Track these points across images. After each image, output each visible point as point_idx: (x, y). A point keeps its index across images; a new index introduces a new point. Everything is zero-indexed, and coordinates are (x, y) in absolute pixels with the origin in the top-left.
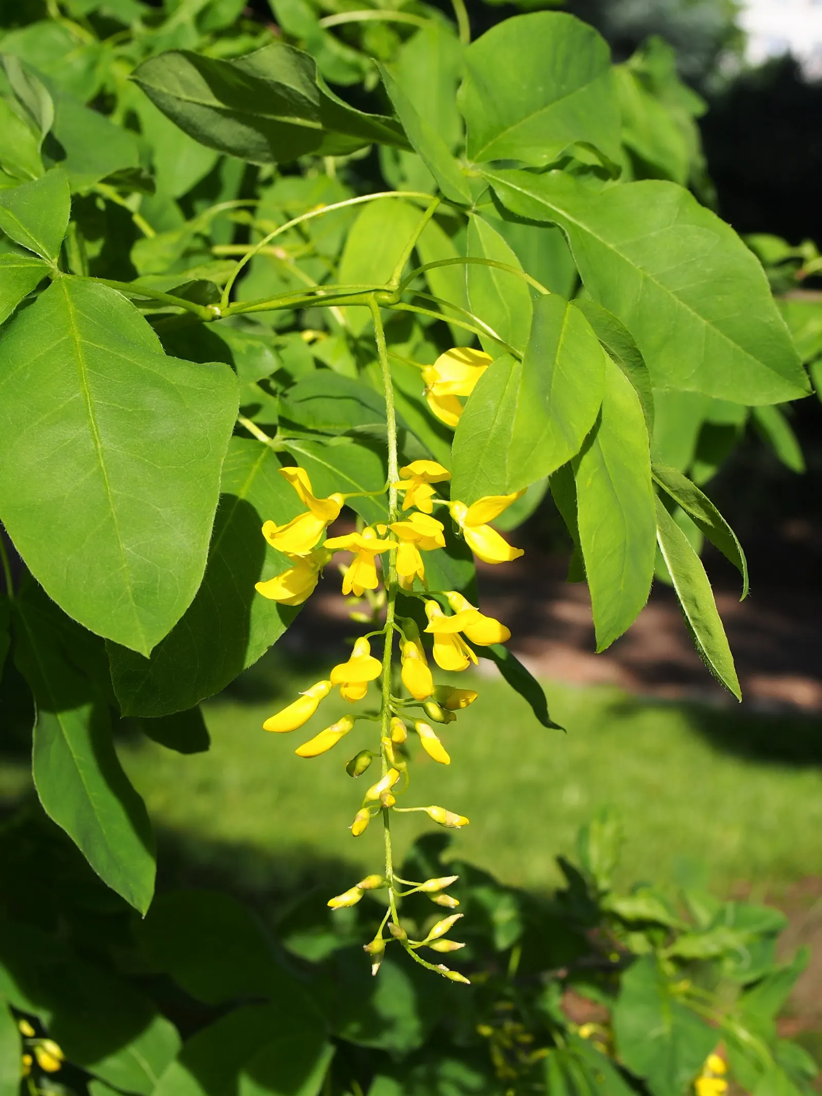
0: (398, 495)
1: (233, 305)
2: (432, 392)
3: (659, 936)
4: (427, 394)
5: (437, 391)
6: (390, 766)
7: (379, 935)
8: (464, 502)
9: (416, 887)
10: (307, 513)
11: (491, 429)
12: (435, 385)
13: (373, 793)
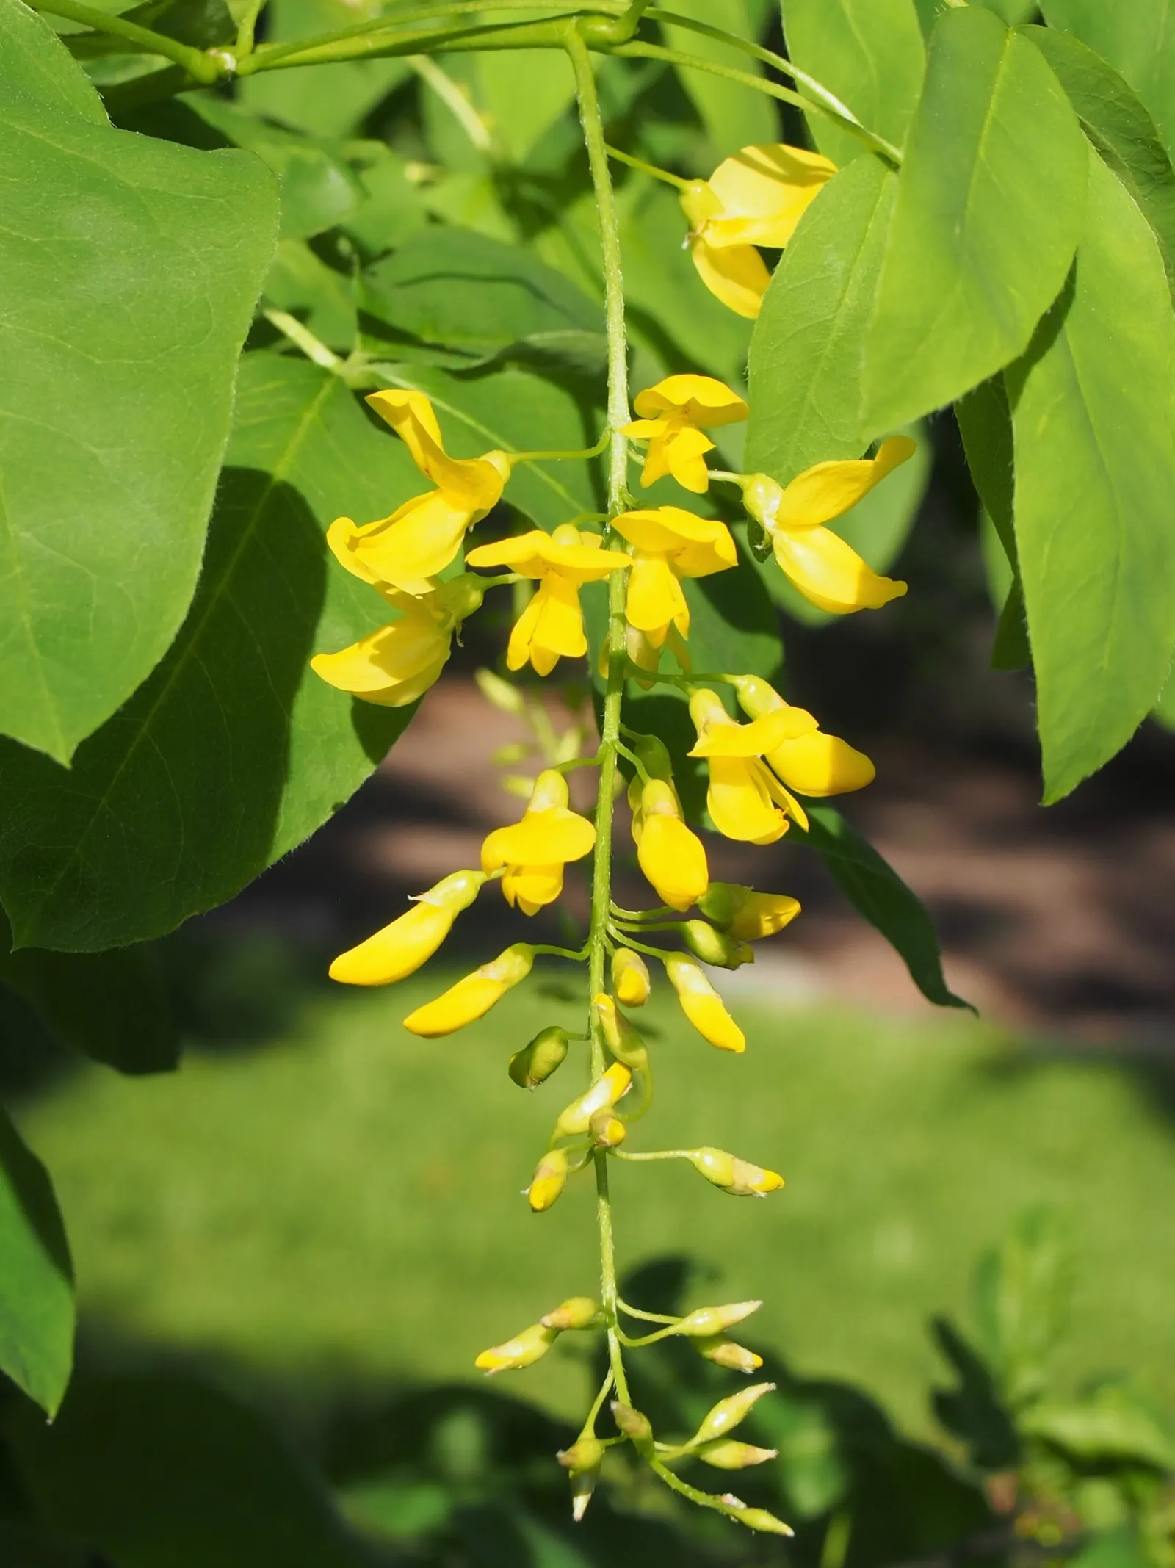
0: (629, 459)
1: (262, 49)
2: (704, 241)
3: (1144, 1488)
4: (692, 246)
5: (714, 238)
6: (610, 1059)
7: (588, 1432)
8: (777, 479)
9: (666, 1326)
10: (432, 493)
11: (835, 317)
12: (711, 225)
13: (577, 1117)
